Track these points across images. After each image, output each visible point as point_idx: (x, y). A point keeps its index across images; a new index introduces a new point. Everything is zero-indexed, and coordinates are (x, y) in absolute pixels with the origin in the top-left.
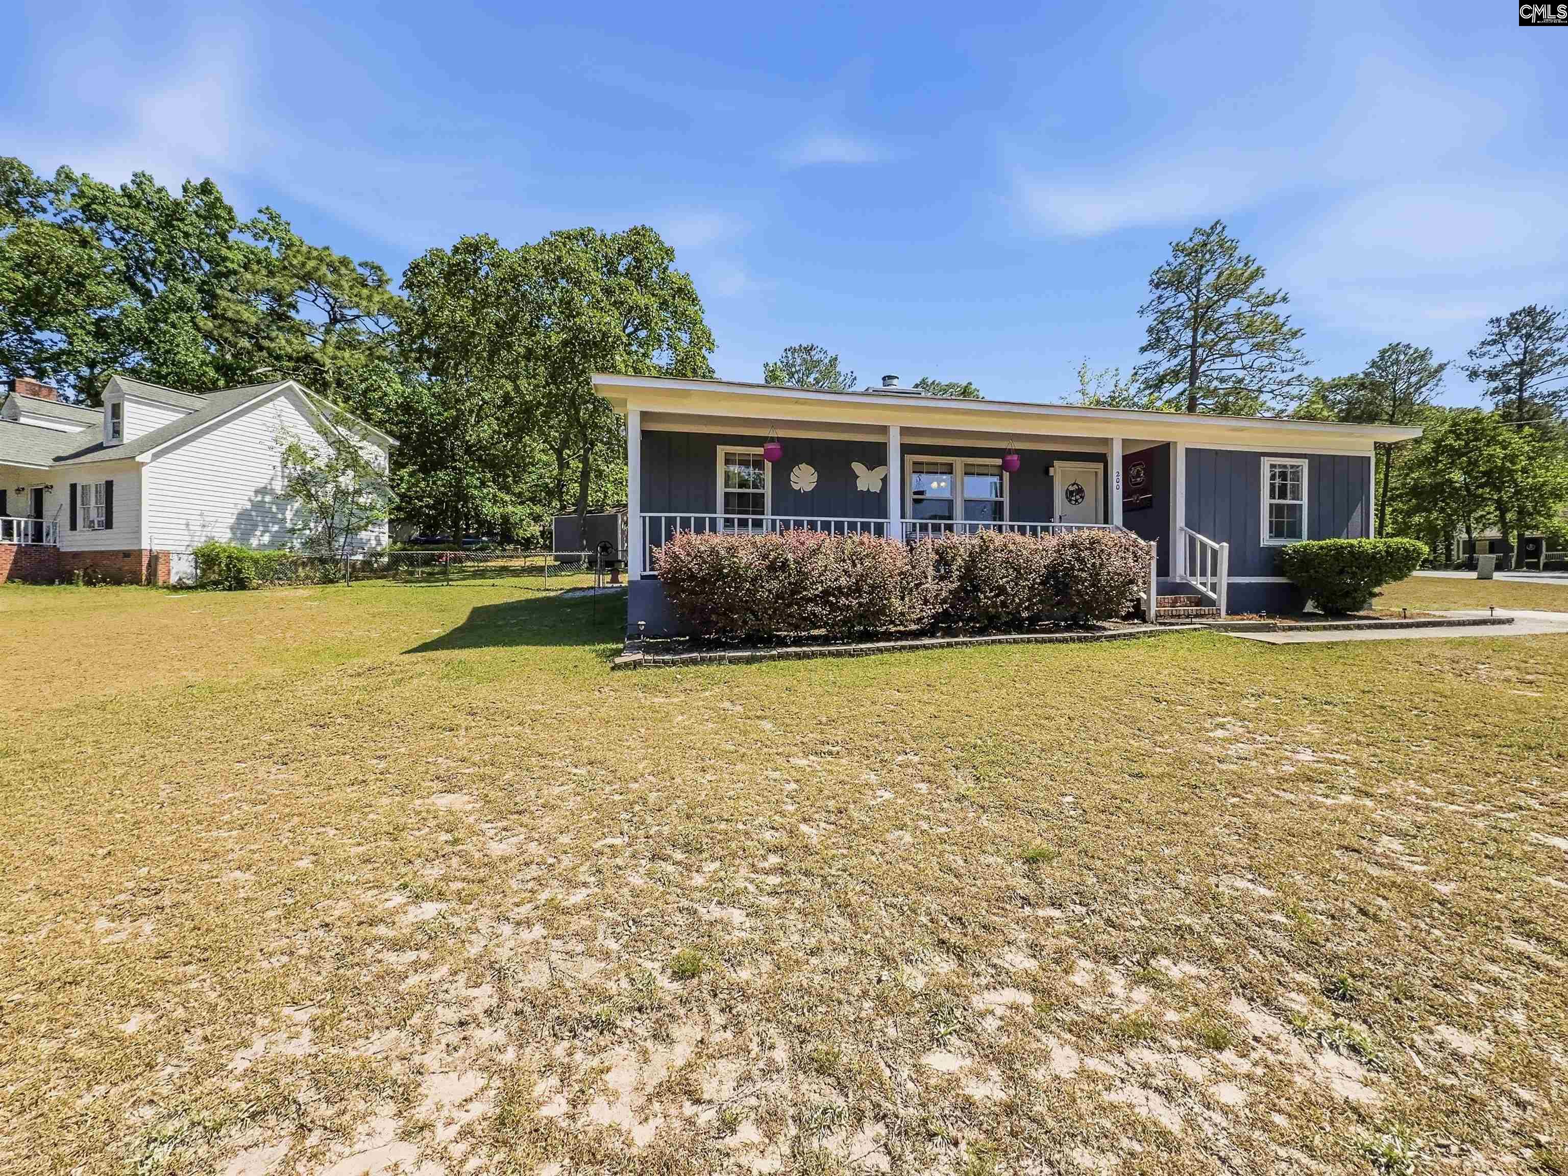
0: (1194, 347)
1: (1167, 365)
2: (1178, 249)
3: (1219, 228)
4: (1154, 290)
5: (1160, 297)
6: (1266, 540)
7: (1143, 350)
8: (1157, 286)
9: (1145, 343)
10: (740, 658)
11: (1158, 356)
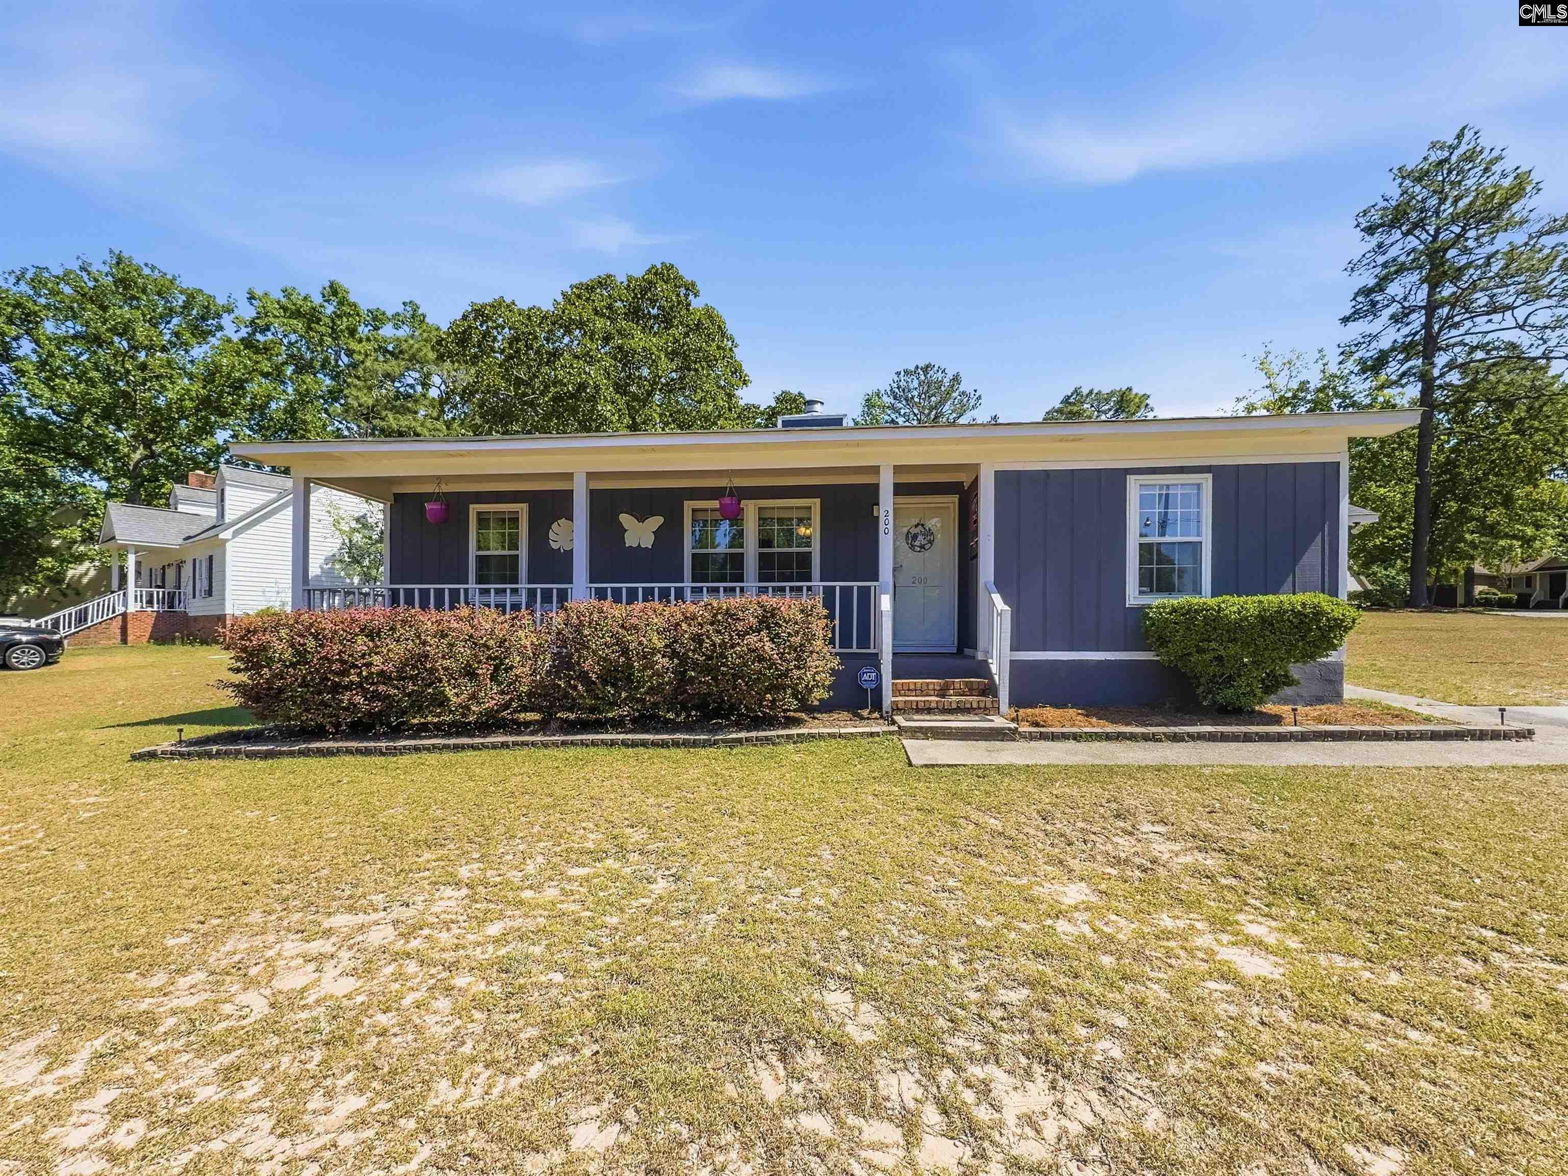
0: (1431, 308)
1: (1390, 337)
2: (1403, 174)
3: (1468, 135)
4: (1367, 238)
5: (1380, 246)
6: (1133, 596)
7: (1345, 320)
8: (1370, 230)
9: (1348, 312)
10: (259, 752)
11: (1374, 326)
